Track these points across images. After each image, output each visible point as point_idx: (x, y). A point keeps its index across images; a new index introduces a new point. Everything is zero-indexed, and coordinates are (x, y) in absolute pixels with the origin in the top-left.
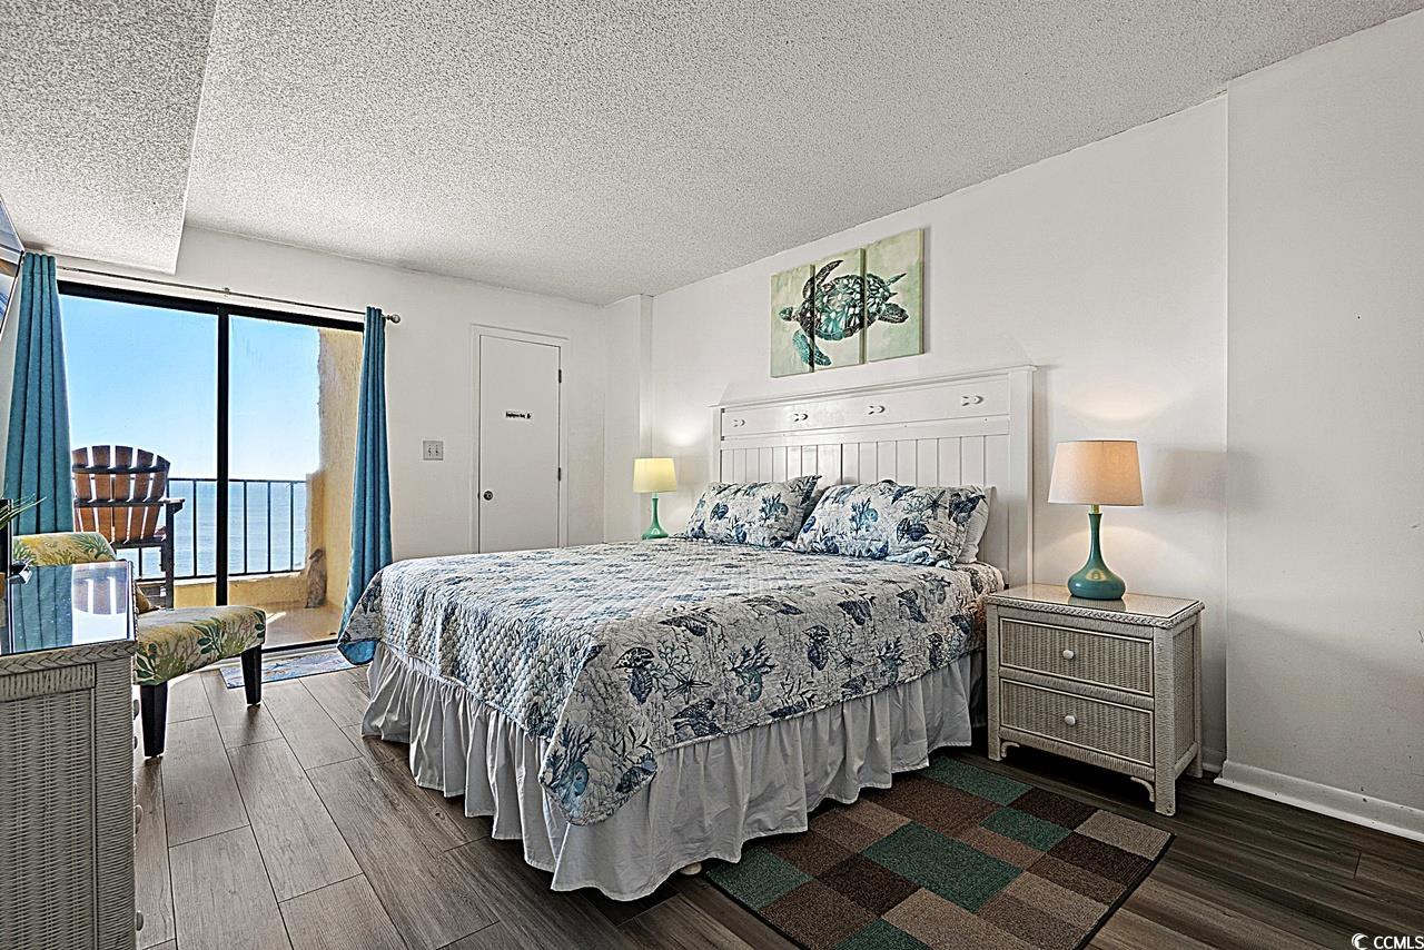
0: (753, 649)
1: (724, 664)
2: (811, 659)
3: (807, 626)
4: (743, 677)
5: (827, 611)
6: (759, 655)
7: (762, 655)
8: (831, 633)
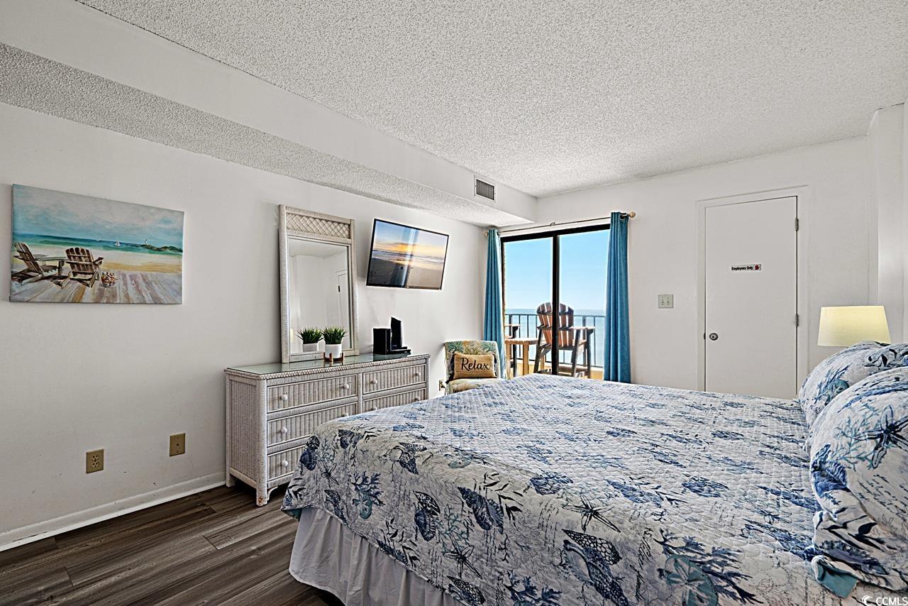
0: (370, 478)
1: (350, 476)
2: (417, 522)
3: (419, 488)
4: (359, 495)
5: (444, 486)
6: (373, 486)
7: (375, 487)
8: (442, 512)
